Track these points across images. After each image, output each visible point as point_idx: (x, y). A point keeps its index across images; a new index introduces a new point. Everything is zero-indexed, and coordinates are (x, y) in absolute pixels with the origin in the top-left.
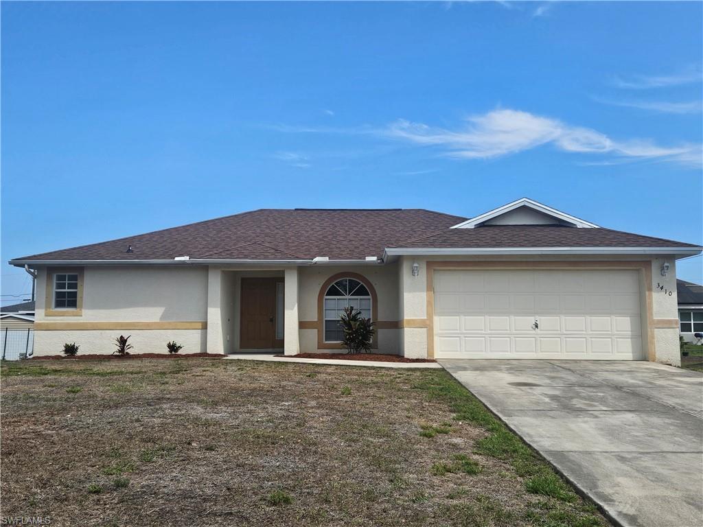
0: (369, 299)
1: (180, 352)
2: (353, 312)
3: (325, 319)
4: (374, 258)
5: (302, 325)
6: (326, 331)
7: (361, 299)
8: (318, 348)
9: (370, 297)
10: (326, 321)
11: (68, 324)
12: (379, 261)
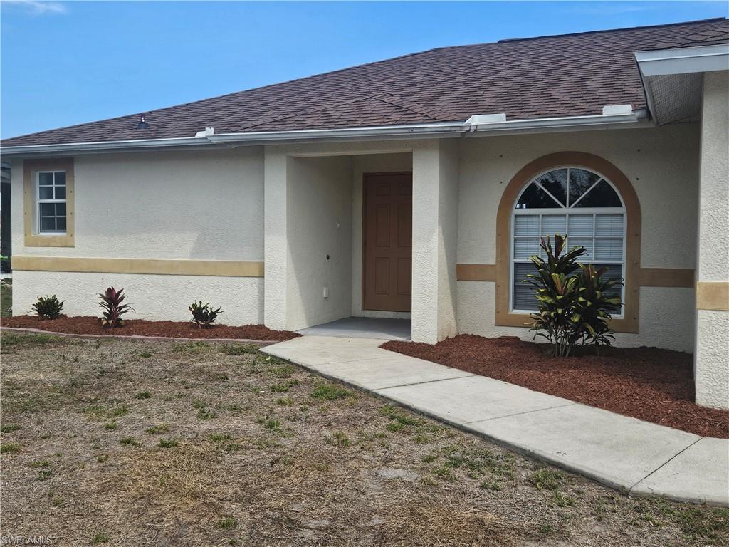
0: (622, 215)
1: (217, 321)
2: (565, 251)
3: (513, 260)
4: (626, 109)
5: (461, 273)
6: (516, 287)
7: (598, 215)
8: (497, 324)
9: (622, 210)
10: (517, 264)
11: (56, 261)
12: (638, 114)
